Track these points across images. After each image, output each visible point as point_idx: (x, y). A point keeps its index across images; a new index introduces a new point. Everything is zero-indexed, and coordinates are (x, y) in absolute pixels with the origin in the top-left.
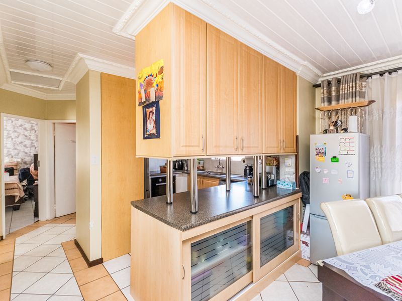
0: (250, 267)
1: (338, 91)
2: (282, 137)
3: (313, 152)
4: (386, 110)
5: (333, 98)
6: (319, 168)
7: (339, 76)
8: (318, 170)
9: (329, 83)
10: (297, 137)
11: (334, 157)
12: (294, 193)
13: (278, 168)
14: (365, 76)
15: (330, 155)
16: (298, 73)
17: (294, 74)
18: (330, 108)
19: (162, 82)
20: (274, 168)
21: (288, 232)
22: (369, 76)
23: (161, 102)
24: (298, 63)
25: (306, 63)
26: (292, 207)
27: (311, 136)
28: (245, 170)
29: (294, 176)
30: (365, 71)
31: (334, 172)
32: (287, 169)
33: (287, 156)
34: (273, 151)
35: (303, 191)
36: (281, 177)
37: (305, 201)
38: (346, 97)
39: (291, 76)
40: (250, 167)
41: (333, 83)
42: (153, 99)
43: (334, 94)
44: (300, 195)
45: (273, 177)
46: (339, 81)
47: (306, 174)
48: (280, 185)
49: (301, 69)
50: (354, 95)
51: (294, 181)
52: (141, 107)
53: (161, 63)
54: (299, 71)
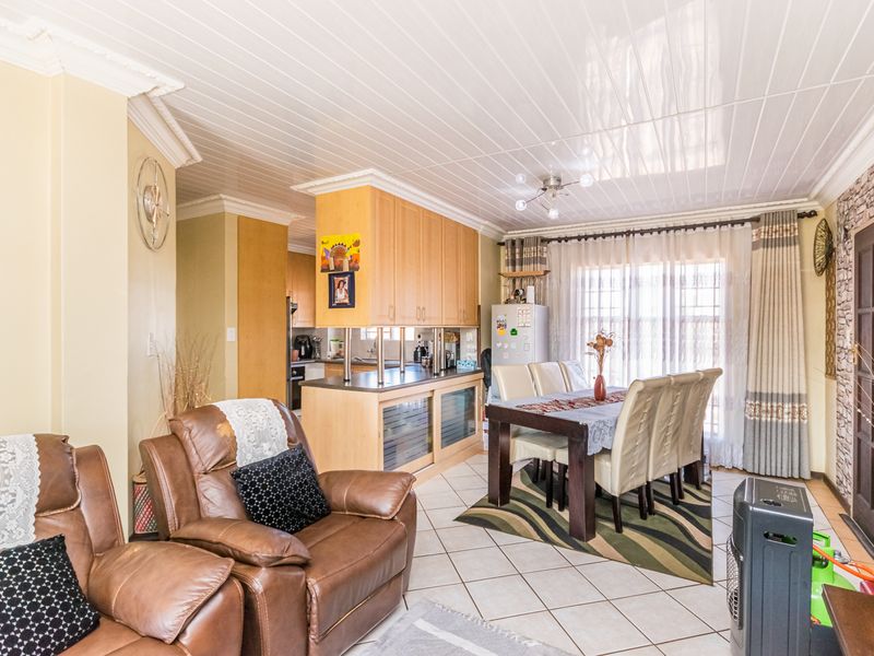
0: (430, 449)
1: (521, 254)
2: (462, 307)
3: (494, 325)
4: (563, 280)
5: (517, 262)
6: (501, 343)
7: (523, 236)
8: (499, 345)
9: (513, 242)
10: (479, 307)
11: (514, 330)
12: (476, 372)
13: (458, 346)
14: (548, 241)
15: (509, 329)
16: (480, 231)
17: (475, 232)
18: (514, 274)
19: (358, 255)
20: (454, 345)
21: (470, 422)
22: (549, 240)
23: (356, 273)
24: (479, 223)
25: (487, 222)
26: (473, 389)
27: (493, 307)
28: (416, 353)
29: (476, 354)
30: (547, 235)
31: (513, 346)
32: (469, 346)
33: (468, 329)
34: (453, 324)
35: (485, 371)
36: (462, 356)
37: (487, 382)
38: (529, 261)
39: (472, 234)
40: (422, 348)
41: (517, 243)
42: (346, 269)
43: (517, 257)
44: (482, 375)
45: (453, 357)
46: (522, 241)
47: (488, 352)
48: (461, 367)
49: (482, 227)
50: (535, 260)
51: (476, 359)
52: (326, 274)
53: (357, 236)
54: (480, 230)
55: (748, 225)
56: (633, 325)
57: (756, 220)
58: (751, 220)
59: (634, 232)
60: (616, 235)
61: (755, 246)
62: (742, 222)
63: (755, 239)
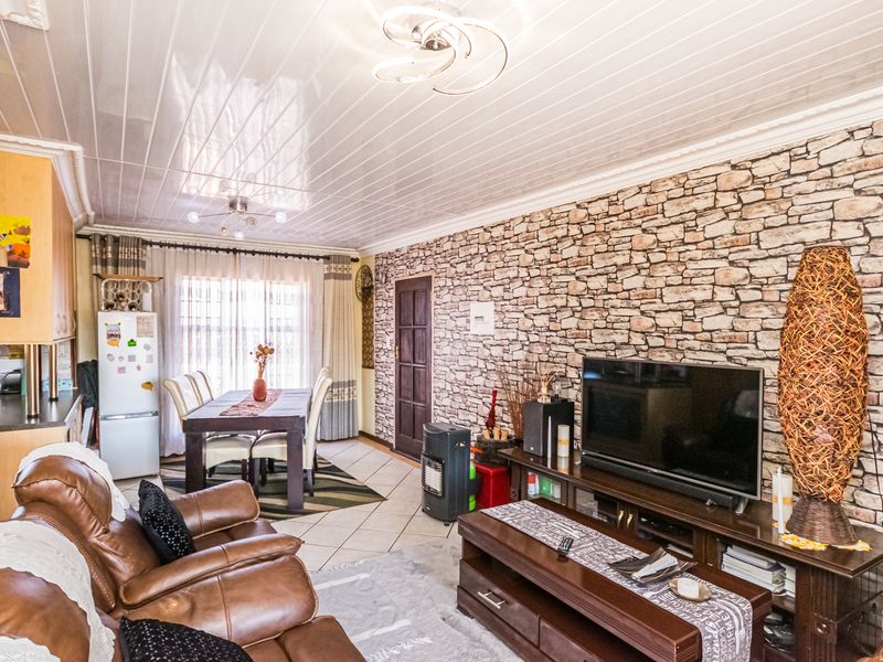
1: (116, 253)
9: (102, 239)
19: (27, 247)
23: (23, 271)
27: (100, 313)
38: (125, 264)
41: (107, 239)
46: (116, 240)
51: (69, 377)
55: (321, 260)
56: (241, 332)
57: (327, 258)
58: (323, 257)
59: (240, 251)
60: (217, 250)
61: (327, 277)
62: (317, 258)
63: (326, 272)
